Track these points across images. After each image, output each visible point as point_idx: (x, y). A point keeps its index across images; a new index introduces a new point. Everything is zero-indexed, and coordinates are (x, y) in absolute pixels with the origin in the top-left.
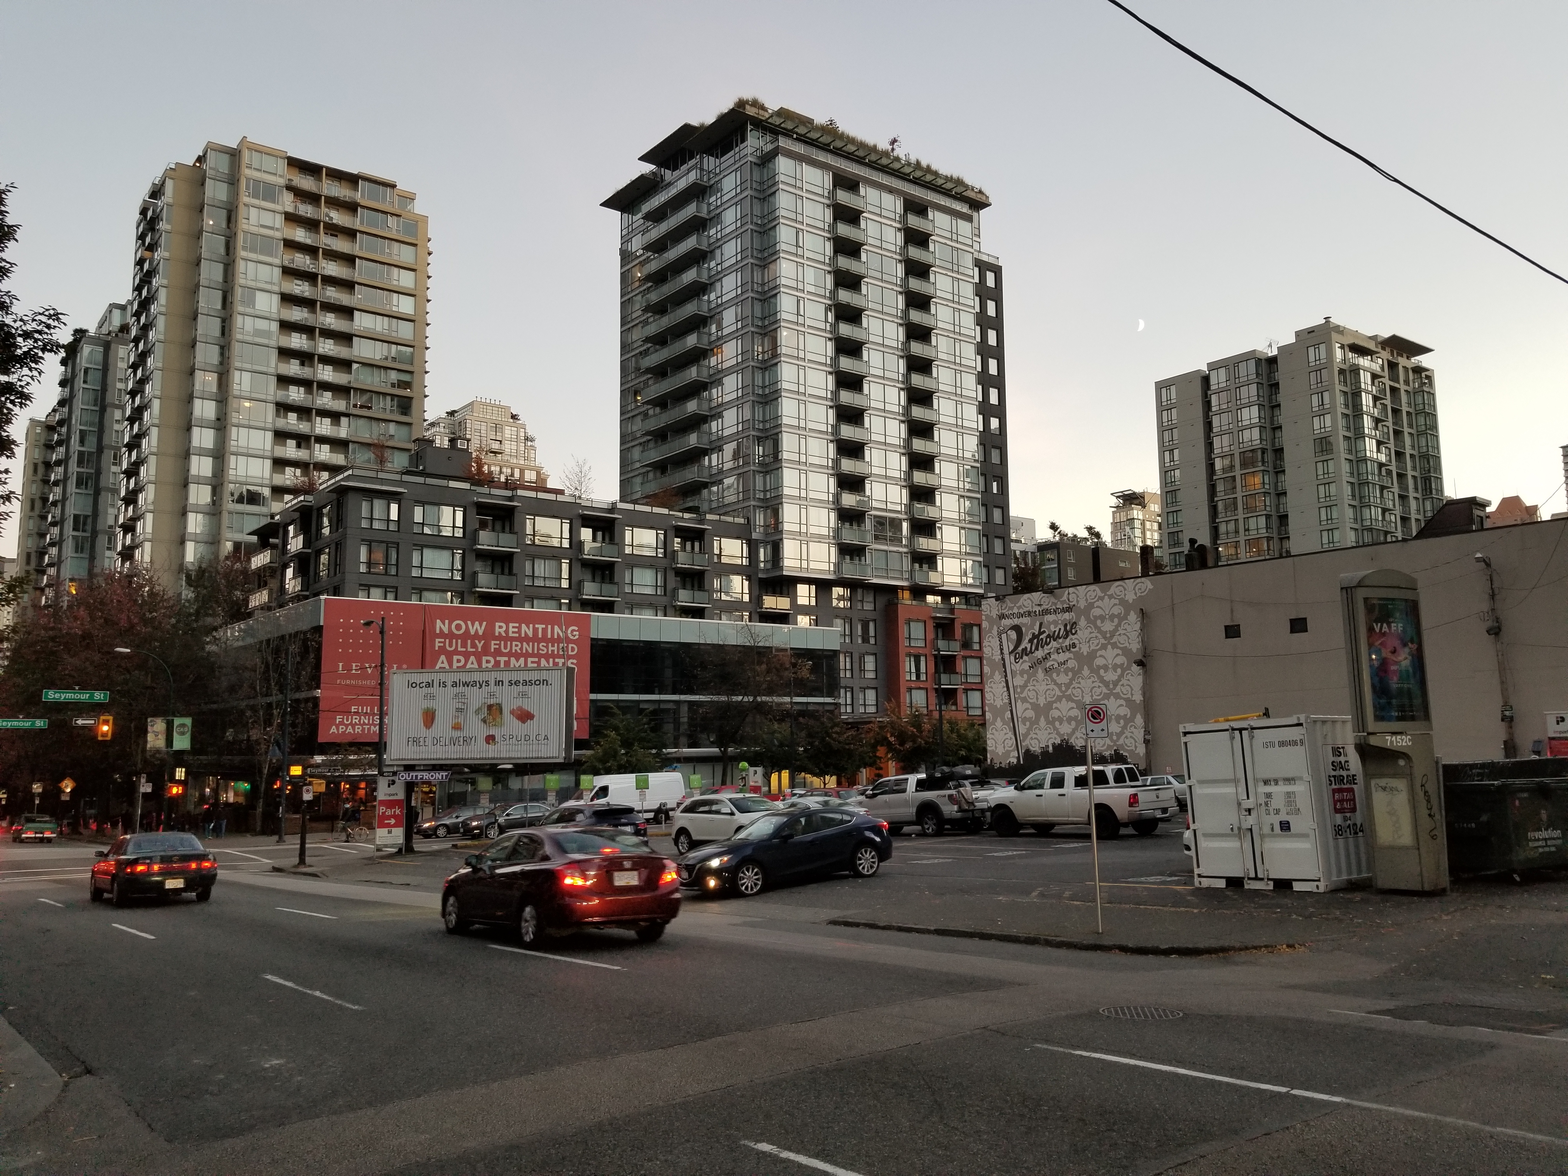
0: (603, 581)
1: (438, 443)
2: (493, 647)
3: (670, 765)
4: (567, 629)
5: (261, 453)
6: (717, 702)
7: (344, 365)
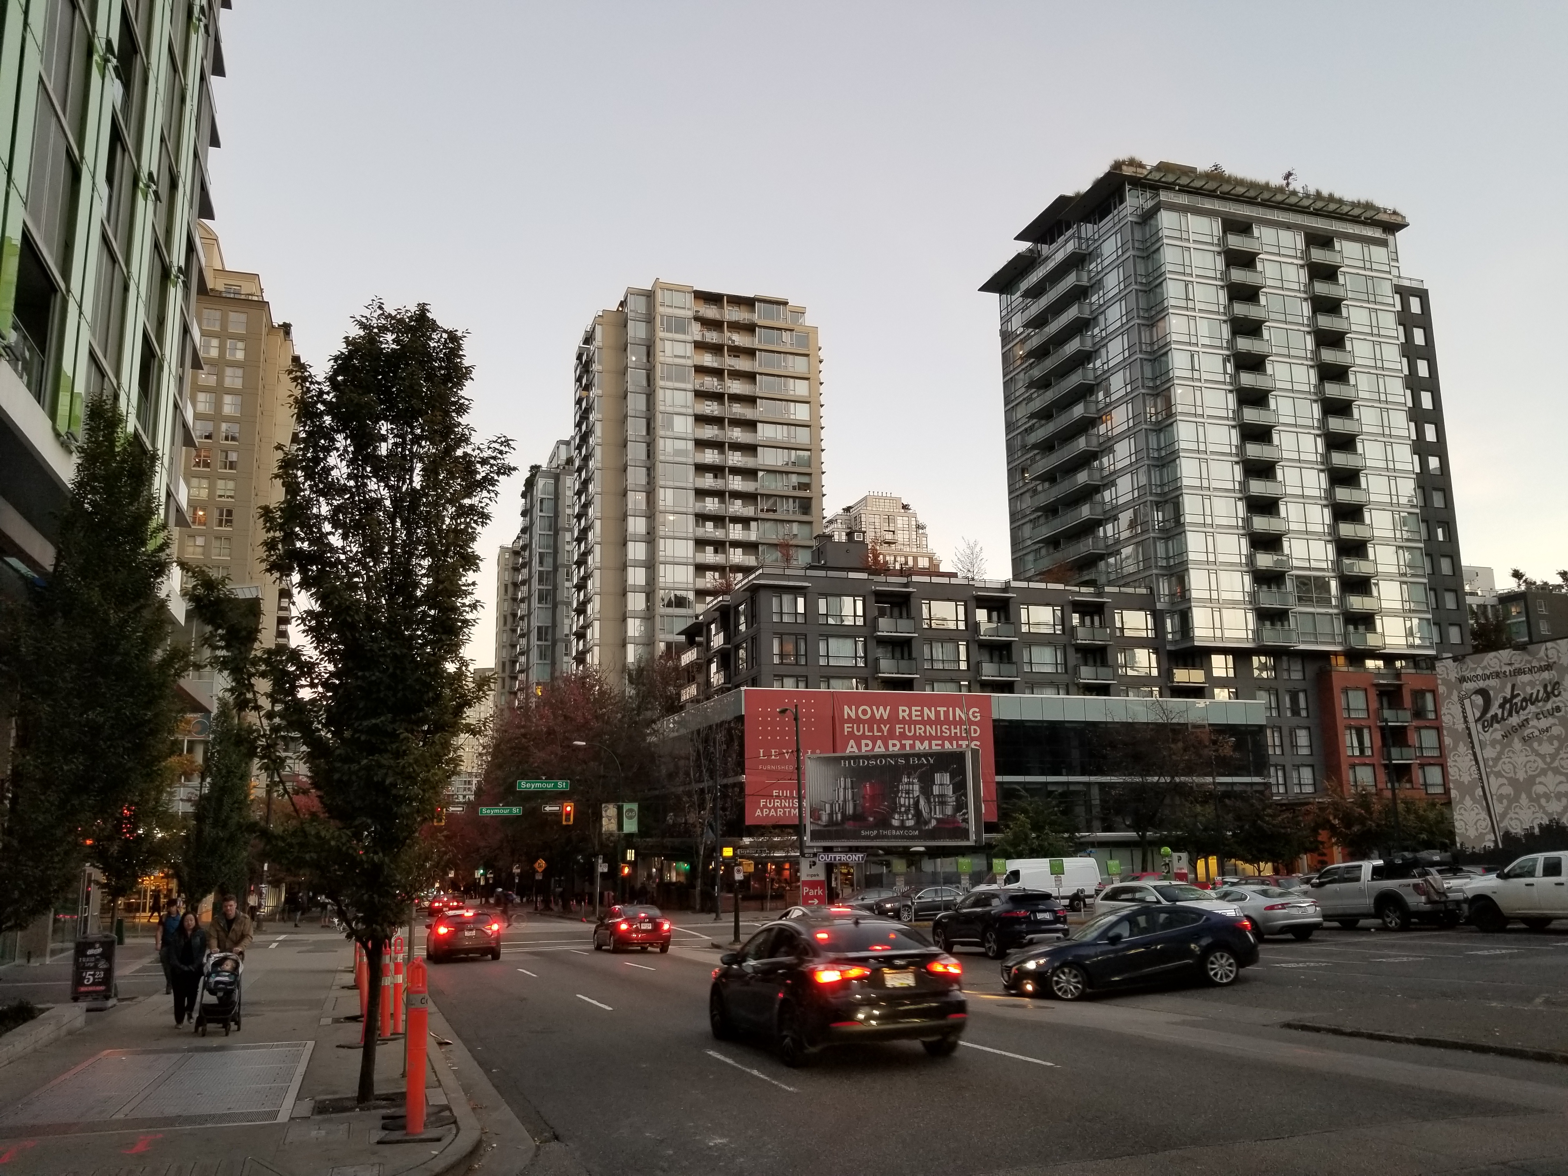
0: (1001, 661)
1: (836, 538)
2: (898, 730)
3: (1085, 850)
4: (968, 711)
5: (685, 560)
6: (1132, 783)
7: (750, 473)
